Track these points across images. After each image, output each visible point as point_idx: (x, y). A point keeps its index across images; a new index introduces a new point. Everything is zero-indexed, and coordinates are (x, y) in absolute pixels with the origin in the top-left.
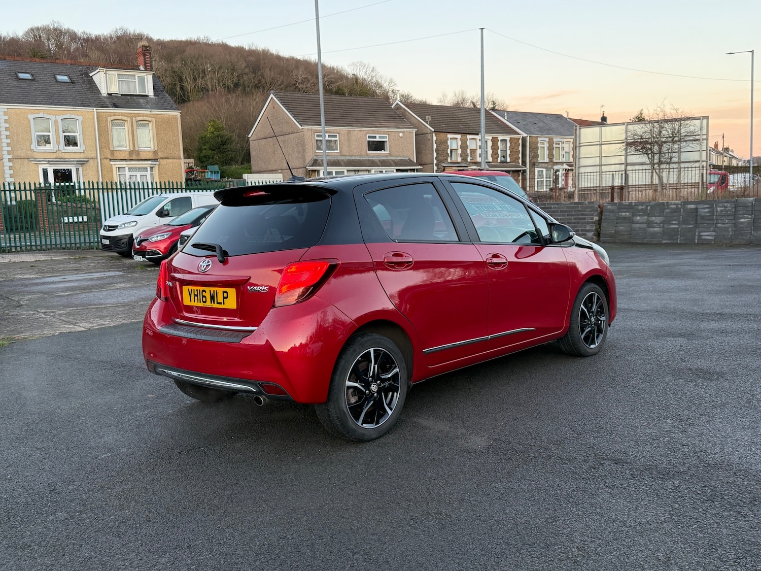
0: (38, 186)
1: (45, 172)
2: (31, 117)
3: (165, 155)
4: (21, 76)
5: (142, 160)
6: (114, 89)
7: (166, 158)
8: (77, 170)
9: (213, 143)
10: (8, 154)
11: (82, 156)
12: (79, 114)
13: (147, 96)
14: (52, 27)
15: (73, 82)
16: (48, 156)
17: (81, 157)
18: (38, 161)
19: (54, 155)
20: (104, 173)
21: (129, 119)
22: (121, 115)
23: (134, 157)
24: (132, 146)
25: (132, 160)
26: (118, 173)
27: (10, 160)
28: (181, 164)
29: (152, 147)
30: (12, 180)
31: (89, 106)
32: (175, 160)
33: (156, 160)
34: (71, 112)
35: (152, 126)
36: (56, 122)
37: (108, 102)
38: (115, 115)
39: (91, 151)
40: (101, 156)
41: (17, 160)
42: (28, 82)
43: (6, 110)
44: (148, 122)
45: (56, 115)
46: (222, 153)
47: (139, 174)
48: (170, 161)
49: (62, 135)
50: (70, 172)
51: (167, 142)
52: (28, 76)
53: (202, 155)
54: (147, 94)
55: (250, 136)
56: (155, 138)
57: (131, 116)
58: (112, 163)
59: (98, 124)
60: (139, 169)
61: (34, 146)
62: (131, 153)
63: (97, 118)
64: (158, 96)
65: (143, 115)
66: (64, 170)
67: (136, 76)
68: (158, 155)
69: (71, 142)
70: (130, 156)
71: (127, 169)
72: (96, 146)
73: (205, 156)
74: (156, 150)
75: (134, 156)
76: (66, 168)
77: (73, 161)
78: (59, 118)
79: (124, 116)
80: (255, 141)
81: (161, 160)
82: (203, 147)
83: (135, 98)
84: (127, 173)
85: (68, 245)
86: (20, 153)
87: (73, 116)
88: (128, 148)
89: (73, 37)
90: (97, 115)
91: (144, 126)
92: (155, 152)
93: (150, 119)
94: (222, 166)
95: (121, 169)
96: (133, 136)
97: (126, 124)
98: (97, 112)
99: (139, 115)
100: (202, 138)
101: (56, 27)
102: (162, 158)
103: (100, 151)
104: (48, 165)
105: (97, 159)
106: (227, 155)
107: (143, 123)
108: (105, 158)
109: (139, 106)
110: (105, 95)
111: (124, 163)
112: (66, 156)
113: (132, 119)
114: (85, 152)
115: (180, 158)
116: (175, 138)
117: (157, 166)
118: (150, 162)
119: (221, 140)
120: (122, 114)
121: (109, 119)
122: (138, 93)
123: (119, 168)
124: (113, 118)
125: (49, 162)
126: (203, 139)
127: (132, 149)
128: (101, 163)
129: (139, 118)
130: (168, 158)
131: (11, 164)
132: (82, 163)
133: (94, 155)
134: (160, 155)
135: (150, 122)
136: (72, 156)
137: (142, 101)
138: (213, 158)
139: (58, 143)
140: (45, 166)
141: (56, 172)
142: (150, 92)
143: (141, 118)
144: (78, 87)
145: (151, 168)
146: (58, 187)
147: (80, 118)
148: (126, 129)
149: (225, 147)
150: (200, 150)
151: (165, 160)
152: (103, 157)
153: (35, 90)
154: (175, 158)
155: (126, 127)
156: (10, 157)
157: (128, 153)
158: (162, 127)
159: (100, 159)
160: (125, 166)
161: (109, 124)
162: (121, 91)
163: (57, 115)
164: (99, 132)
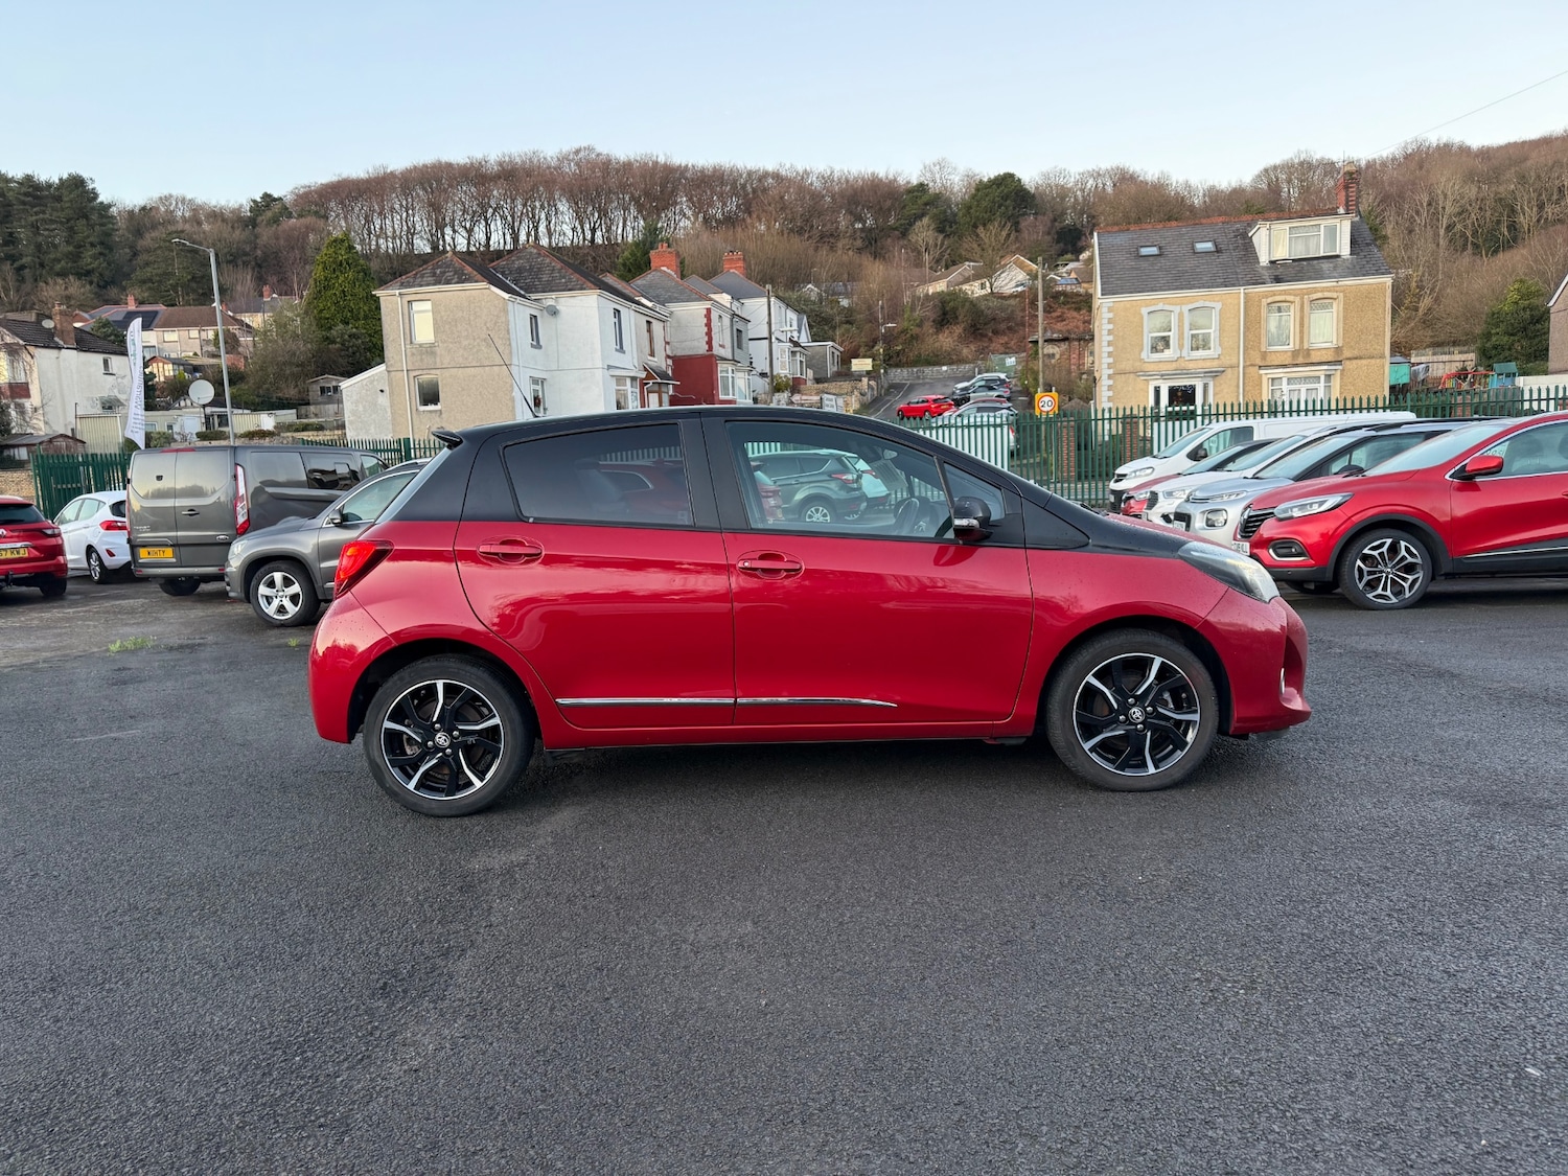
0: (1128, 412)
1: (1157, 391)
2: (1144, 311)
3: (1356, 353)
4: (1144, 251)
5: (1313, 364)
6: (1281, 253)
7: (1356, 358)
8: (1205, 387)
9: (1513, 321)
10: (1109, 368)
11: (1216, 363)
12: (1216, 299)
13: (1338, 256)
14: (1297, 161)
15: (1218, 251)
16: (1165, 368)
17: (1214, 365)
18: (1148, 375)
19: (1174, 365)
20: (1247, 389)
21: (1297, 299)
22: (1285, 294)
23: (1300, 360)
24: (1298, 342)
25: (1297, 365)
26: (1271, 388)
27: (1110, 377)
28: (1383, 366)
29: (1335, 342)
30: (1111, 405)
31: (1234, 285)
32: (1373, 361)
33: (1339, 362)
34: (1204, 298)
35: (1336, 308)
36: (1181, 314)
37: (1266, 275)
38: (1275, 295)
39: (1230, 356)
40: (1245, 361)
41: (1119, 376)
42: (1151, 259)
43: (1112, 304)
44: (1330, 301)
45: (1181, 304)
46: (1531, 338)
47: (1303, 388)
48: (1364, 362)
49: (1187, 334)
50: (1193, 388)
51: (1361, 331)
52: (1154, 250)
53: (1488, 345)
54: (1337, 253)
55: (1551, 304)
56: (1341, 325)
57: (1301, 294)
58: (1262, 372)
59: (1245, 308)
60: (1306, 379)
61: (1146, 354)
62: (1295, 353)
63: (1245, 303)
64: (1358, 254)
65: (1323, 290)
66: (1185, 386)
67: (1322, 227)
68: (1342, 353)
69: (1199, 343)
70: (1293, 359)
71: (1285, 381)
72: (1239, 348)
73: (1495, 347)
74: (1340, 345)
75: (1302, 358)
76: (1188, 384)
77: (1199, 373)
78: (1185, 309)
79: (1290, 294)
80: (1561, 313)
81: (1348, 362)
82: (1493, 331)
83: (1315, 262)
84: (1285, 387)
85: (1100, 502)
86: (1126, 365)
87: (1207, 304)
88: (1291, 345)
89: (1329, 167)
90: (1245, 298)
91: (1324, 307)
92: (1338, 350)
93: (1334, 295)
94: (1527, 363)
95: (1276, 381)
96: (1302, 325)
97: (1335, 305)
98: (1245, 293)
99: (1316, 290)
100: (1493, 314)
101: (1302, 159)
102: (1349, 359)
103: (1244, 354)
104: (1161, 381)
105: (1238, 367)
106: (1540, 341)
107: (1321, 303)
108: (1252, 365)
109: (1319, 276)
110: (1265, 264)
111: (1281, 370)
112: (1191, 365)
113: (1302, 299)
114: (1222, 357)
115: (1382, 356)
116: (1377, 323)
117: (1339, 372)
118: (1326, 367)
119: (1532, 316)
120: (1285, 292)
121: (1264, 302)
122: (1322, 254)
123: (1273, 379)
124: (1269, 300)
125: (1162, 375)
126: (1496, 316)
127: (1297, 348)
128: (1244, 374)
129: (1315, 296)
130: (1361, 358)
131: (1111, 382)
132: (1215, 374)
133: (1234, 361)
134: (1347, 353)
135: (1335, 299)
136: (1201, 364)
137: (1326, 265)
138: (1510, 349)
139: (1181, 347)
140: (1157, 383)
141: (1173, 392)
142: (1344, 249)
143: (1319, 295)
144: (1224, 257)
145: (1328, 377)
146: (1170, 412)
147: (1218, 306)
148: (1292, 317)
149: (1539, 326)
150: (1488, 336)
151: (1354, 362)
152: (1248, 363)
153: (1158, 270)
154: (1373, 357)
155: (1292, 313)
156: (1111, 371)
157: (1289, 354)
158: (1354, 307)
159: (1244, 367)
160: (1281, 375)
161: (1264, 311)
162: (1293, 254)
163: (1183, 304)
164: (1245, 324)
